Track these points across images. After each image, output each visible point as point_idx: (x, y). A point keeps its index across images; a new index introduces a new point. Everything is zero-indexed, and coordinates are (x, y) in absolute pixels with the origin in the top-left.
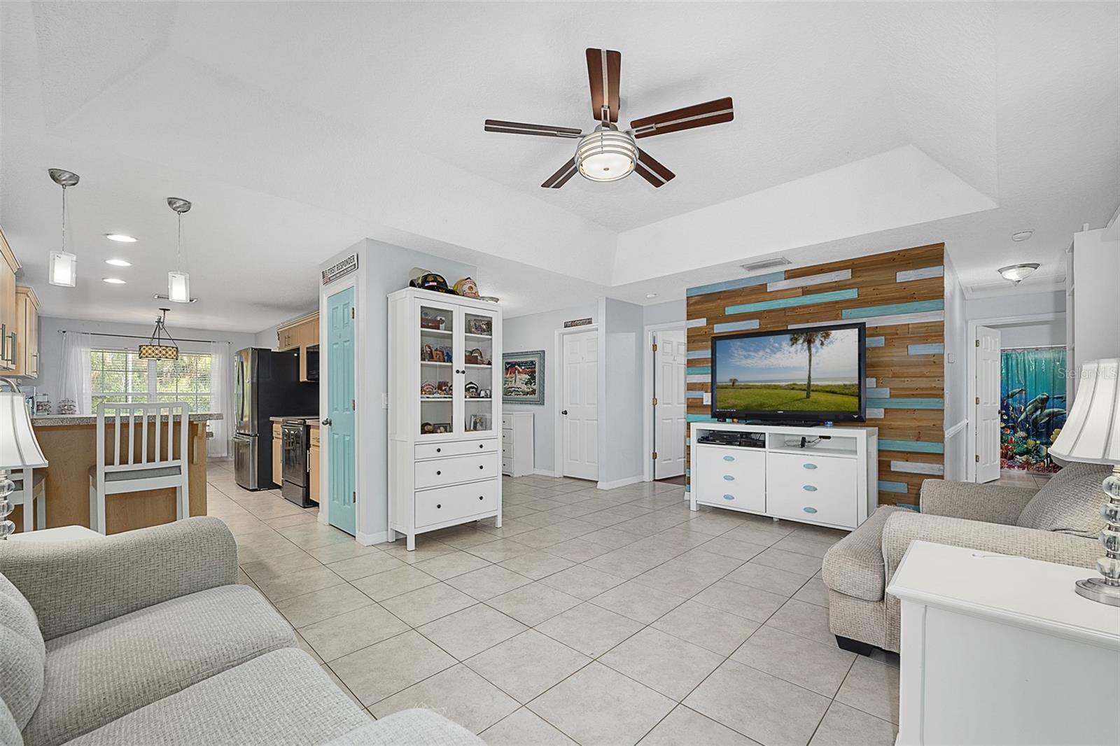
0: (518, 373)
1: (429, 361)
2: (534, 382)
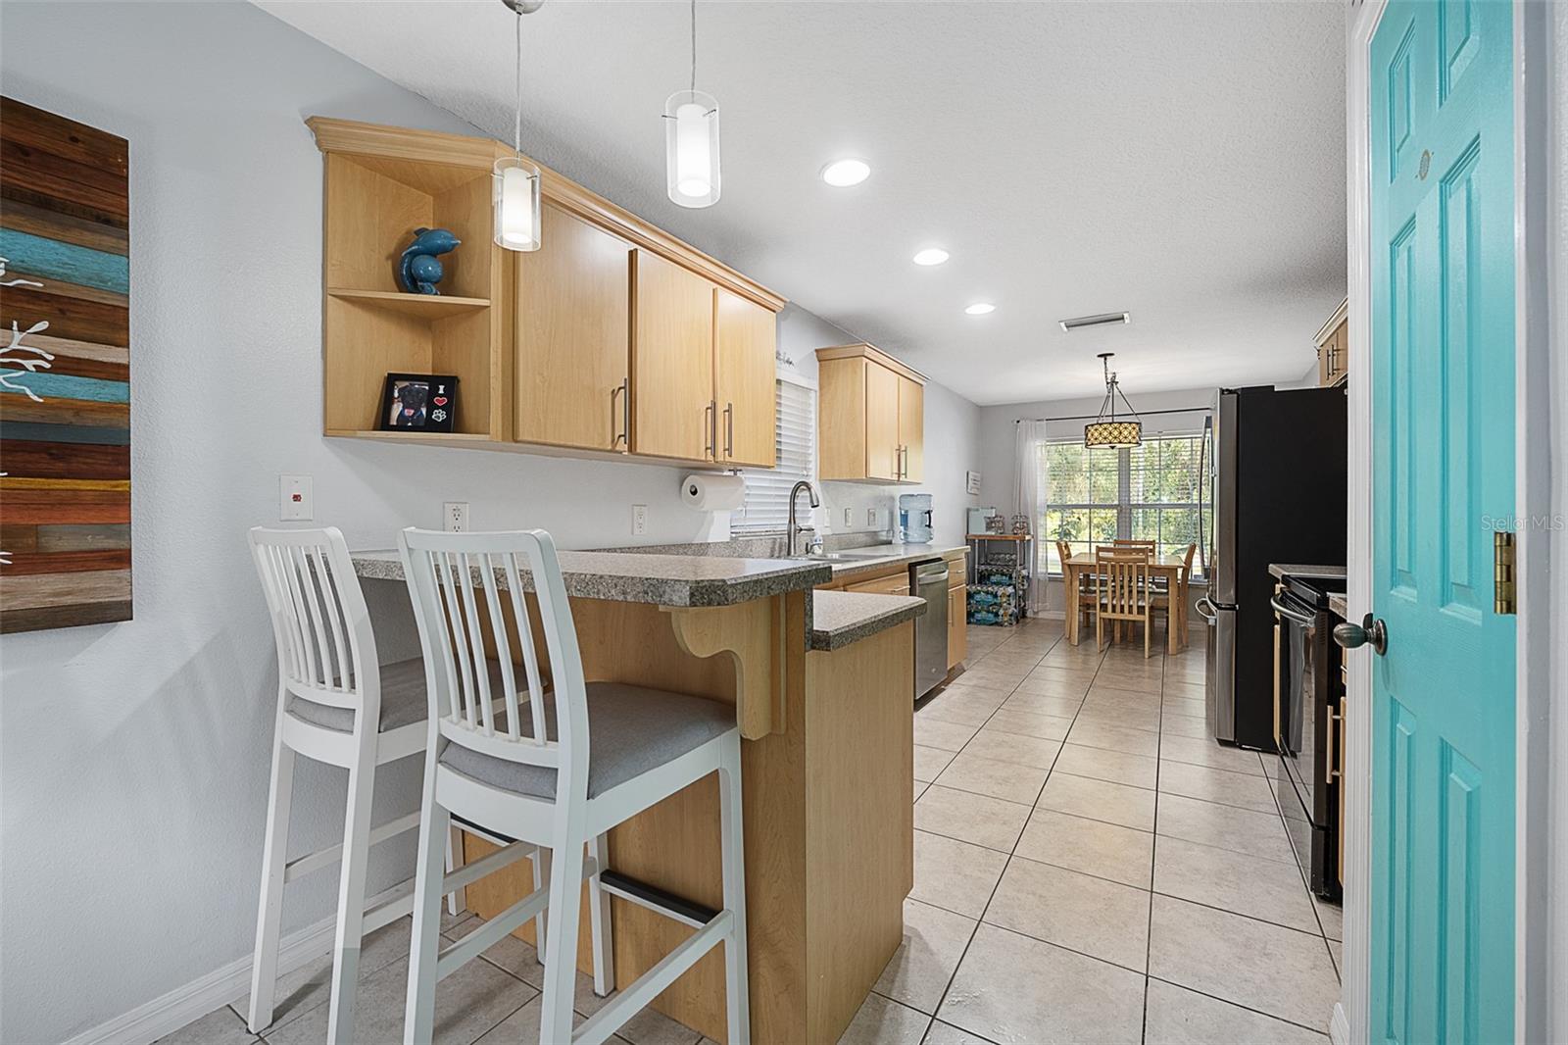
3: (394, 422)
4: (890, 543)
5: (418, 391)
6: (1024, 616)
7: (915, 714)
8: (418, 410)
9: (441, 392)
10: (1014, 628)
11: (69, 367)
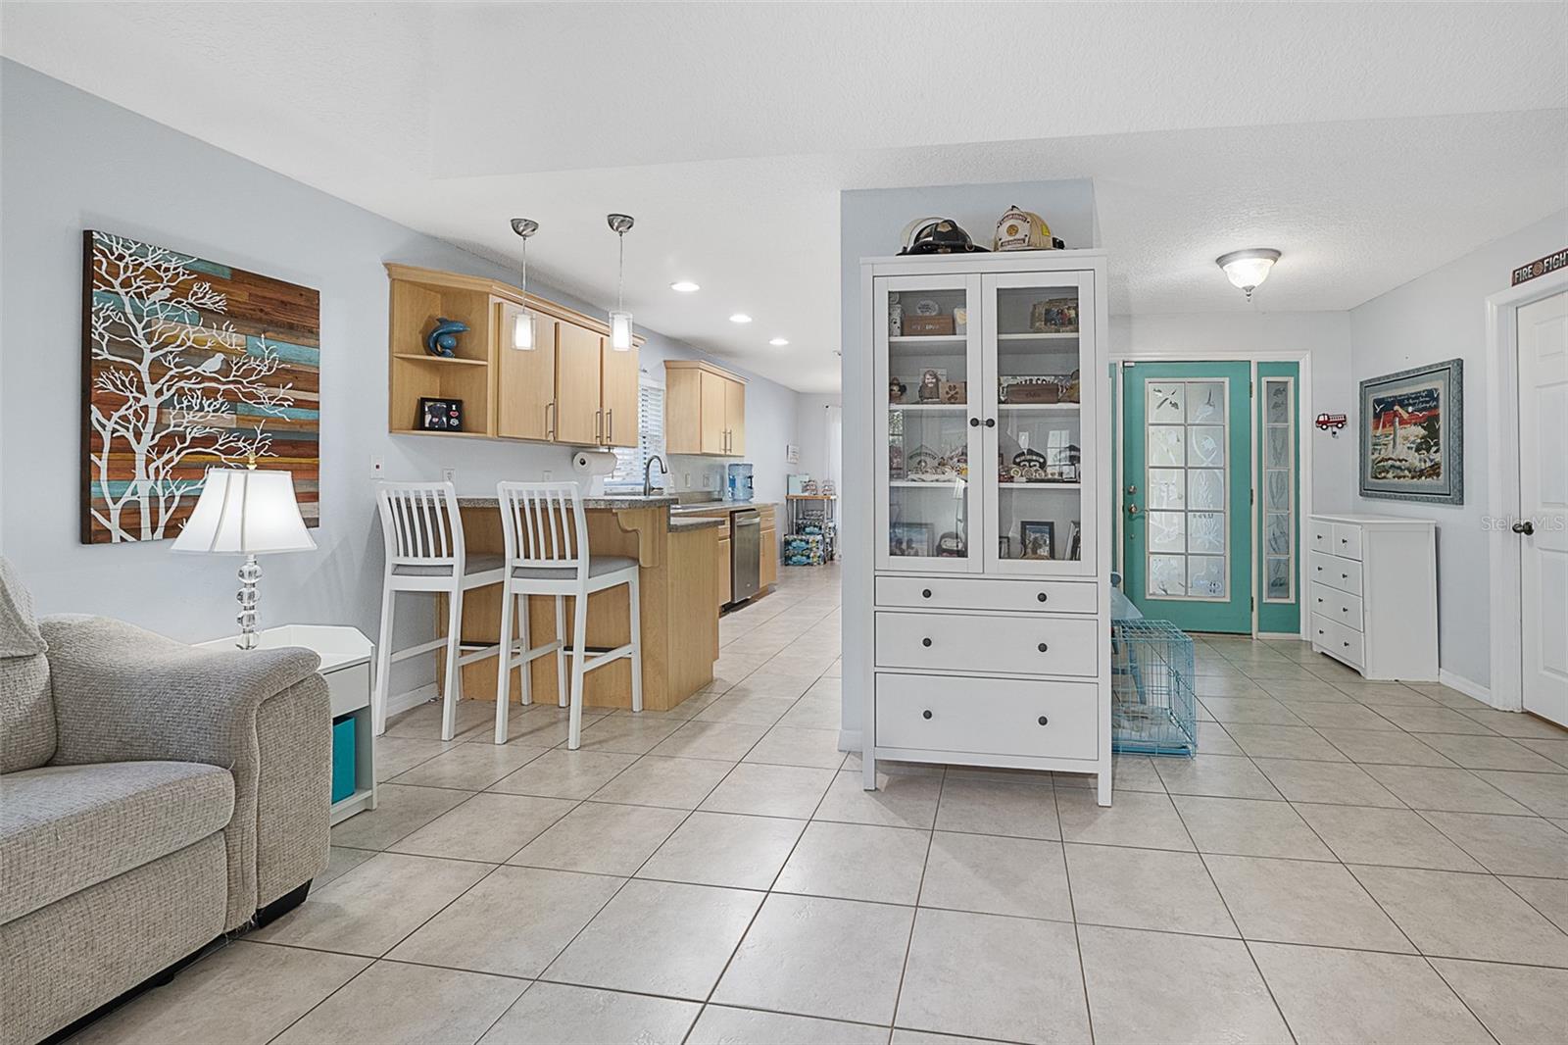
0: (1400, 424)
1: (922, 410)
2: (1437, 444)
3: (427, 425)
4: (721, 500)
5: (439, 408)
6: (832, 559)
7: (720, 620)
8: (440, 419)
9: (454, 408)
10: (822, 567)
11: (299, 404)
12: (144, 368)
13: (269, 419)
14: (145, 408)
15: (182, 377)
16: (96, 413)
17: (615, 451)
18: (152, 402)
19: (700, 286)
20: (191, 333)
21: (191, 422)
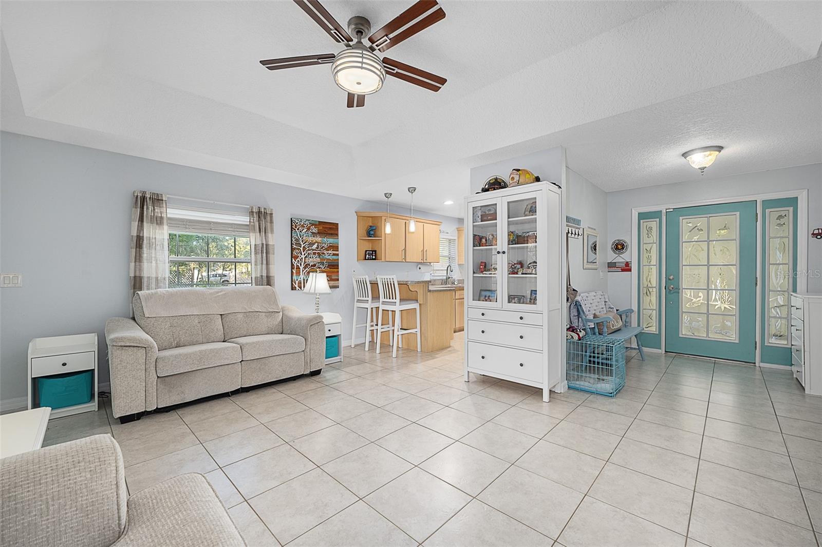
3: (367, 259)
5: (370, 253)
8: (371, 256)
9: (374, 253)
11: (334, 255)
12: (302, 249)
13: (328, 259)
14: (302, 258)
15: (309, 250)
16: (293, 260)
17: (432, 264)
18: (303, 256)
19: (454, 202)
20: (311, 239)
21: (311, 261)
